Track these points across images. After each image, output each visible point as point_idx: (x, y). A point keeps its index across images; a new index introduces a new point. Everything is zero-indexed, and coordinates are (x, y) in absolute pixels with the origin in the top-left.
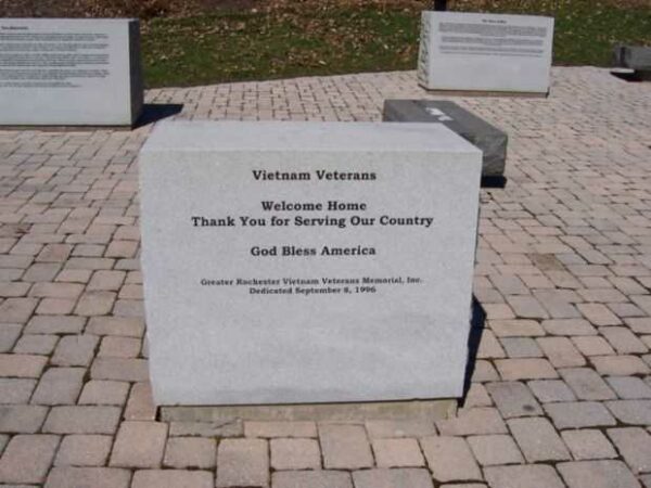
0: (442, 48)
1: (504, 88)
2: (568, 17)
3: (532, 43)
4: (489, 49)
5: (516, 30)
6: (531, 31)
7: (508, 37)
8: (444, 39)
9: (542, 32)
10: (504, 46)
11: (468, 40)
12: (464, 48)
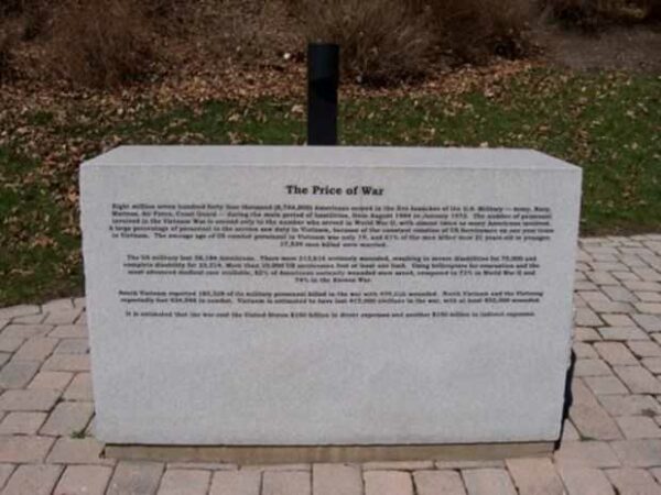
0: (128, 297)
1: (387, 433)
2: (630, 113)
3: (492, 267)
4: (321, 297)
5: (427, 222)
6: (489, 221)
7: (397, 248)
8: (136, 266)
9: (536, 222)
10: (378, 284)
11: (234, 266)
12: (221, 297)
